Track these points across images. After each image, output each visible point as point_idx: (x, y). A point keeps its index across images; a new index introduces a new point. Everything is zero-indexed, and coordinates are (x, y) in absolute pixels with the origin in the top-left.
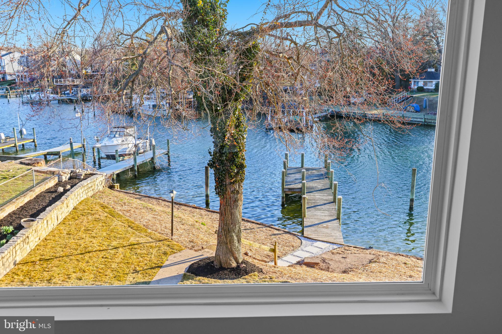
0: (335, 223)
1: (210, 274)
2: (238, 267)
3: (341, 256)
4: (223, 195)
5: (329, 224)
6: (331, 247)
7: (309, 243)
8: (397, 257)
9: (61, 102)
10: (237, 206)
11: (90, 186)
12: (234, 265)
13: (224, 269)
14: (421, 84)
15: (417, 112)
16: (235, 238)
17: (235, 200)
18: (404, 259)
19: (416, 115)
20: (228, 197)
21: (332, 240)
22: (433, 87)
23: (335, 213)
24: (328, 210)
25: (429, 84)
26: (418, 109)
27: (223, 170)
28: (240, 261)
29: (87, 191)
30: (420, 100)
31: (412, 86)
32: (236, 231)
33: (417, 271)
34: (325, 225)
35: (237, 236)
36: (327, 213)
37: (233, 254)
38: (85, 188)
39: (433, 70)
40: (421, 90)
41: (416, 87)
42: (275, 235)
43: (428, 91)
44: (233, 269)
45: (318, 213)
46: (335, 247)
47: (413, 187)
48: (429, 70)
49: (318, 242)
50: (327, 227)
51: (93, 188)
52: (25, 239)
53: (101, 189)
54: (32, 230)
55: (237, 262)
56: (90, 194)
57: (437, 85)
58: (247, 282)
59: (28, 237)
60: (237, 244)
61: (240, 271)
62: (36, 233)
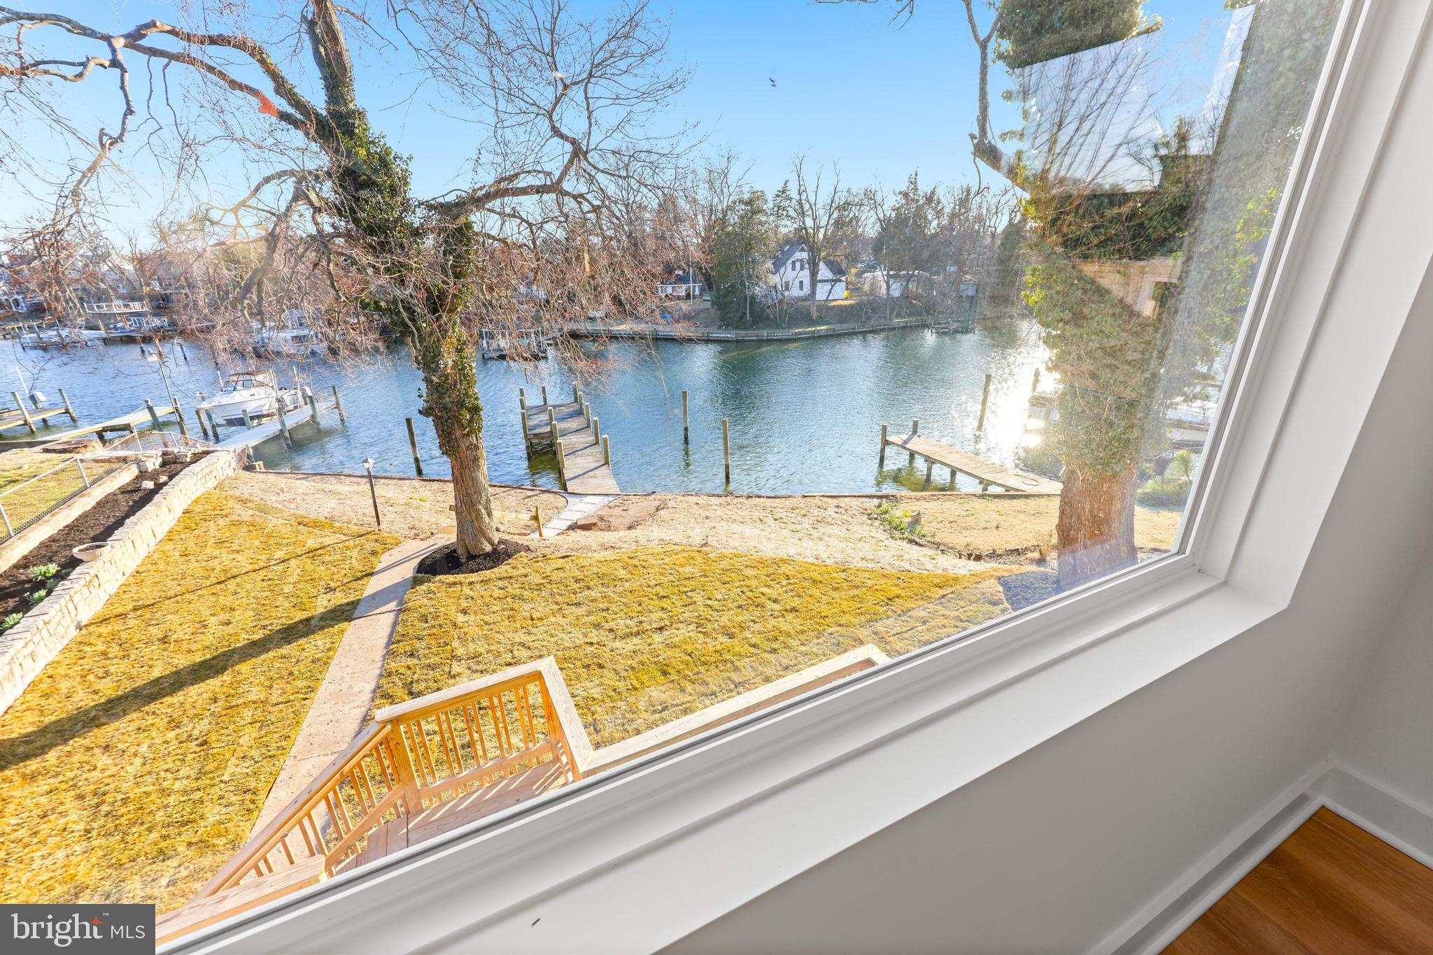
0: (605, 470)
2: (495, 550)
3: (621, 509)
4: (455, 454)
5: (596, 472)
6: (606, 500)
7: (577, 499)
9: (111, 342)
10: (478, 467)
11: (207, 472)
12: (488, 548)
14: (670, 290)
16: (484, 512)
17: (474, 459)
19: (668, 328)
20: (463, 456)
21: (604, 491)
22: (683, 294)
23: (601, 457)
24: (592, 455)
25: (678, 290)
27: (448, 418)
28: (496, 541)
29: (203, 481)
30: (670, 309)
32: (483, 502)
34: (591, 474)
35: (486, 509)
36: (591, 459)
37: (484, 535)
38: (199, 477)
39: (682, 273)
42: (529, 497)
43: (679, 298)
44: (487, 555)
45: (580, 460)
46: (611, 499)
48: (677, 272)
49: (589, 497)
50: (595, 477)
51: (214, 474)
52: (91, 581)
53: (231, 473)
54: (101, 562)
55: (492, 544)
56: (212, 484)
57: (687, 290)
58: (513, 568)
59: (97, 576)
60: (487, 520)
61: (498, 556)
62: (114, 566)
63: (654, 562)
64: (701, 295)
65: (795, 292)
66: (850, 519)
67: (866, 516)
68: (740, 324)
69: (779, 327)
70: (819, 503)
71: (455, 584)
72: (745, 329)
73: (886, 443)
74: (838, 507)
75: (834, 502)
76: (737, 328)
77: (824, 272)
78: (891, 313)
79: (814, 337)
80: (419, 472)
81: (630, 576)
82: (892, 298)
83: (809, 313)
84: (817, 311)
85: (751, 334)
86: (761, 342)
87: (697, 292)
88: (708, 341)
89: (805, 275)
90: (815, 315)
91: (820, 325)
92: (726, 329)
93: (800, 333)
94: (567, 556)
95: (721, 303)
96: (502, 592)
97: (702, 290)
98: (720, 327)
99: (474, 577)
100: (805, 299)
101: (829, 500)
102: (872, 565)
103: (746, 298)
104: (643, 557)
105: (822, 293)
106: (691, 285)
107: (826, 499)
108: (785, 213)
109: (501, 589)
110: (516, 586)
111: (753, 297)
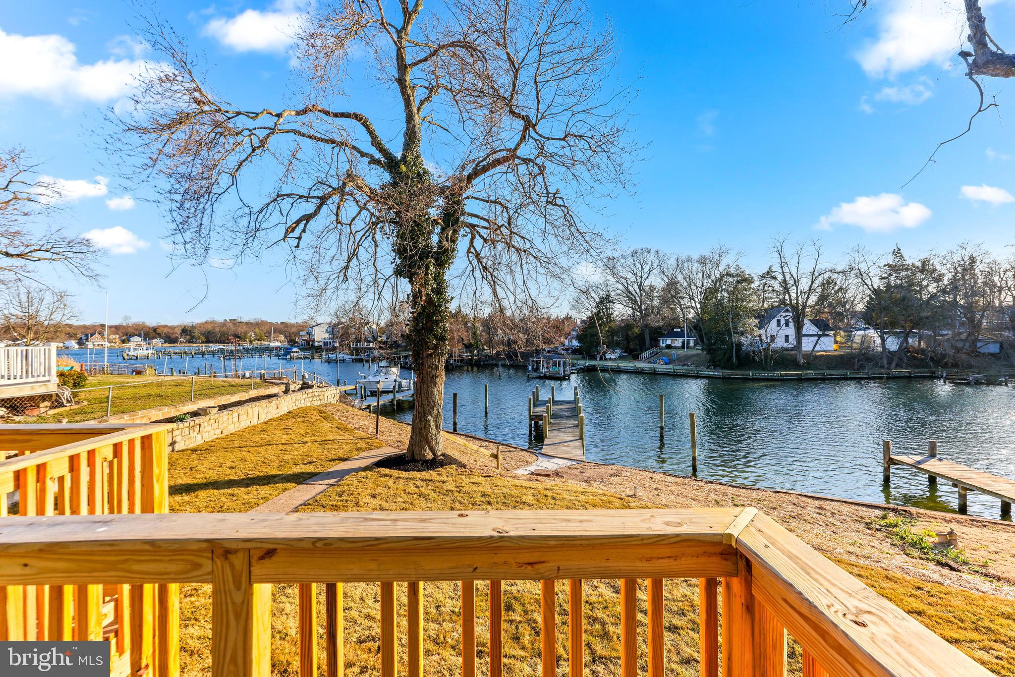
0: (578, 443)
1: (396, 466)
2: (434, 459)
3: (579, 471)
4: (419, 370)
5: (570, 443)
6: (569, 463)
7: (546, 459)
8: (642, 473)
9: (354, 361)
10: (435, 384)
11: (316, 394)
12: (430, 456)
13: (418, 461)
14: (669, 342)
15: (666, 364)
16: (432, 423)
17: (433, 377)
18: (650, 475)
19: (665, 367)
21: (571, 457)
22: (680, 345)
23: (578, 434)
24: (572, 432)
25: (676, 342)
26: (668, 361)
27: (420, 341)
28: (439, 453)
29: (311, 399)
30: (669, 355)
31: (661, 345)
32: (434, 415)
33: (665, 485)
34: (566, 444)
35: (435, 421)
36: (570, 434)
37: (429, 444)
38: (309, 396)
39: (679, 330)
40: (669, 347)
41: (664, 345)
42: (510, 451)
43: (676, 348)
44: (427, 461)
45: (561, 434)
46: (574, 463)
47: (661, 414)
48: (675, 330)
49: (556, 459)
50: (568, 446)
51: (321, 397)
52: (193, 426)
53: (333, 401)
54: (208, 418)
55: (434, 454)
56: (316, 403)
57: (683, 343)
58: (439, 475)
59: (200, 425)
60: (434, 431)
61: (433, 464)
62: (217, 424)
63: (566, 497)
64: (695, 346)
65: (780, 343)
66: (838, 523)
67: (863, 525)
68: (728, 365)
69: (764, 369)
70: (796, 501)
71: (386, 475)
72: (732, 369)
73: (891, 462)
74: (821, 508)
75: (817, 503)
76: (724, 368)
77: (809, 328)
78: (890, 363)
79: (801, 380)
80: (455, 430)
81: (534, 502)
82: (890, 352)
83: (796, 360)
84: (804, 358)
85: (738, 374)
86: (746, 380)
87: (692, 344)
88: (697, 377)
89: (791, 331)
90: (802, 361)
91: (807, 369)
92: (714, 369)
93: (786, 375)
94: (489, 476)
95: (710, 349)
96: (415, 489)
97: (696, 343)
98: (708, 367)
99: (404, 474)
100: (792, 349)
101: (809, 500)
102: (867, 563)
103: (732, 344)
104: (558, 491)
105: (807, 345)
106: (686, 339)
107: (804, 499)
108: (770, 288)
109: (418, 487)
110: (430, 487)
111: (739, 345)
